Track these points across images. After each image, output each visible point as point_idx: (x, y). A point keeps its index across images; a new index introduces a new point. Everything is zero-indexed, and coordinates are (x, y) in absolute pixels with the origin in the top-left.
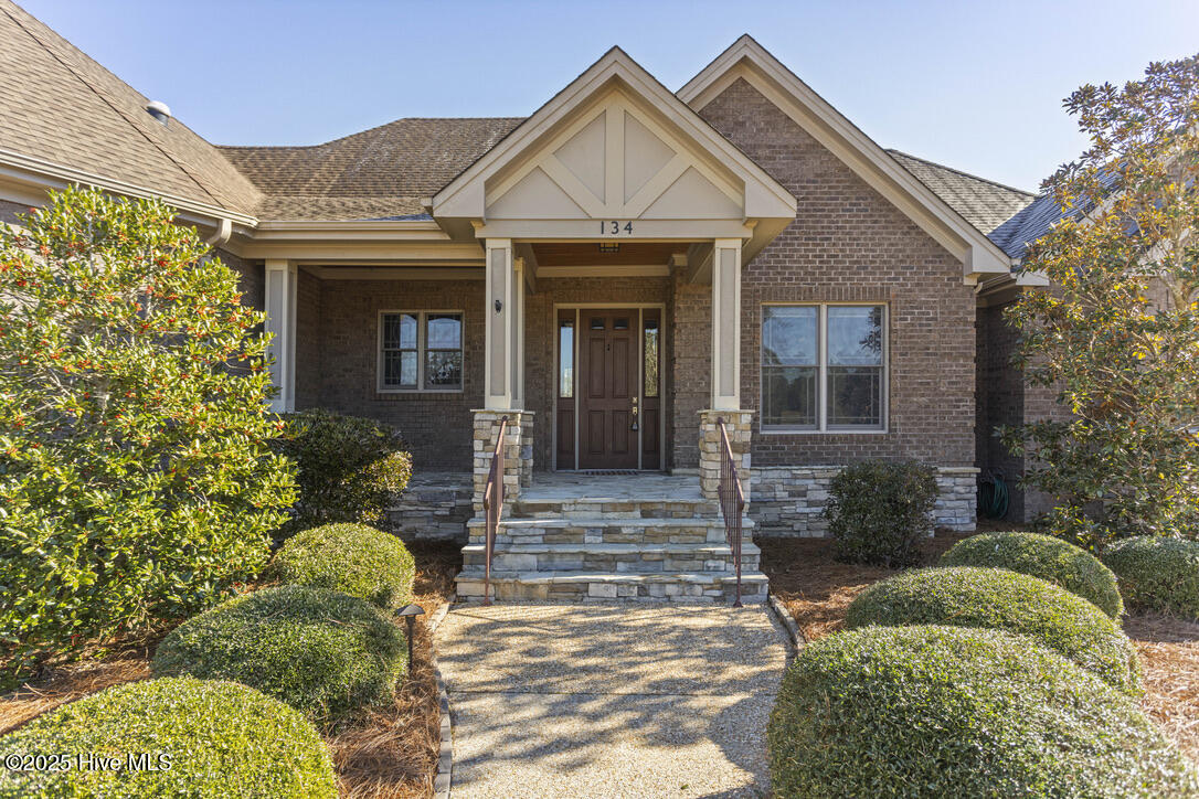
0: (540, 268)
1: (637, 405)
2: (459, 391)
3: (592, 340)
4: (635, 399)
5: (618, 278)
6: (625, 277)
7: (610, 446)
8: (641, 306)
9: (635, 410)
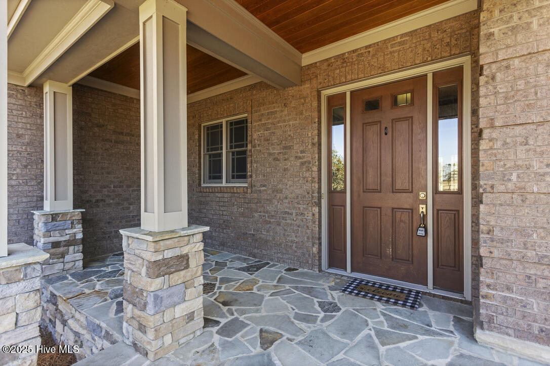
0: (304, 55)
1: (425, 202)
2: (246, 185)
3: (365, 124)
4: (422, 195)
5: (394, 38)
6: (402, 36)
7: (389, 251)
8: (429, 69)
9: (422, 208)
